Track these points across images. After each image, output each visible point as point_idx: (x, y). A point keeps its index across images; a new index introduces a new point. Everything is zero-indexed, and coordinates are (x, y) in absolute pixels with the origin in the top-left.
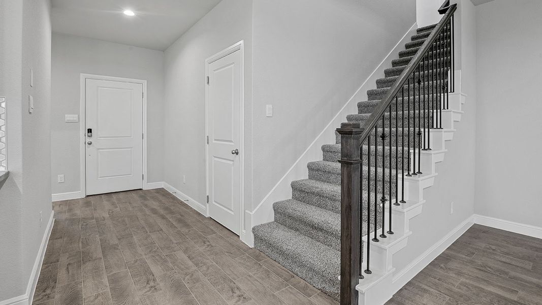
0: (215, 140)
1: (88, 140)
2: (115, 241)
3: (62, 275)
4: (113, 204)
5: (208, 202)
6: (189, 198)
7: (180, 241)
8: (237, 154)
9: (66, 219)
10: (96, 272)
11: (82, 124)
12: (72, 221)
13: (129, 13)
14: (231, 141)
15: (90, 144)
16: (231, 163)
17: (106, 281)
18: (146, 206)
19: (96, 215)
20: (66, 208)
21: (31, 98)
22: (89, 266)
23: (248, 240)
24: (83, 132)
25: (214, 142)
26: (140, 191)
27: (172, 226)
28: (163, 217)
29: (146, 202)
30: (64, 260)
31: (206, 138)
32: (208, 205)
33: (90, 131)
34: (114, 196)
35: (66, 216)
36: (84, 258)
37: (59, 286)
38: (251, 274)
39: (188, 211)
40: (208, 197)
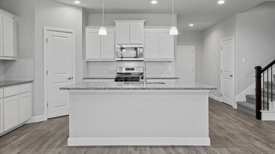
0: (224, 71)
5: (221, 96)
6: (214, 96)
8: (232, 76)
14: (230, 72)
16: (230, 80)
23: (235, 107)
25: (224, 72)
31: (221, 71)
32: (221, 97)
40: (221, 94)
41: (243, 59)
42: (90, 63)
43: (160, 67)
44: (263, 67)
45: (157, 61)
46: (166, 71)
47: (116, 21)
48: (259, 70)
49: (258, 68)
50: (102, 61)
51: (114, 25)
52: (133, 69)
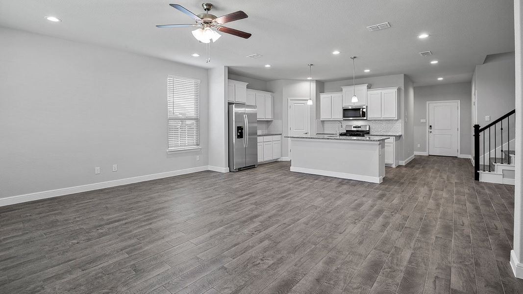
1: (430, 130)
11: (427, 123)
13: (440, 79)
15: (431, 132)
21: (406, 118)
24: (428, 127)
33: (431, 126)
41: (486, 116)
43: (386, 126)
46: (393, 129)
47: (342, 87)
49: (476, 127)
50: (332, 121)
51: (341, 90)
52: (360, 127)
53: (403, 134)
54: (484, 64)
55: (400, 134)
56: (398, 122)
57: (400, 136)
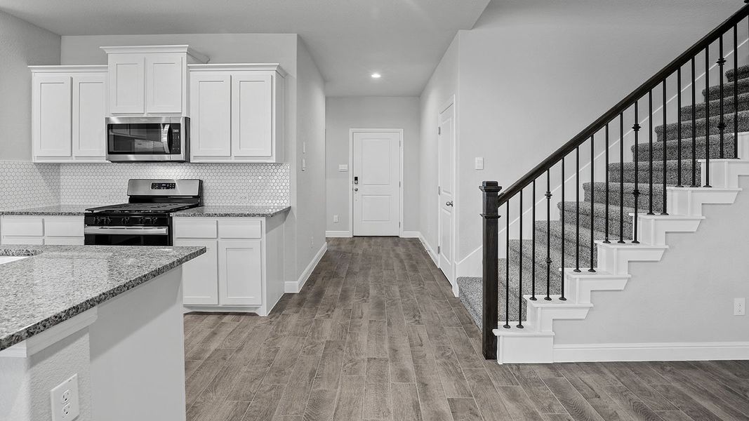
1: (355, 187)
2: (357, 270)
3: (319, 281)
4: (370, 245)
5: (439, 252)
6: (431, 249)
7: (402, 279)
8: (453, 205)
9: (334, 251)
10: (338, 284)
11: (351, 172)
12: (337, 252)
13: (376, 76)
14: (450, 193)
15: (356, 190)
16: (450, 214)
17: (340, 290)
18: (394, 250)
19: (354, 251)
20: (336, 243)
21: (304, 161)
22: (335, 280)
24: (351, 179)
25: (443, 192)
26: (396, 239)
27: (404, 269)
28: (401, 261)
29: (395, 248)
30: (323, 274)
31: (438, 189)
32: (439, 255)
33: (356, 179)
34: (373, 240)
35: (334, 248)
36: (334, 275)
37: (316, 285)
38: (437, 312)
39: (426, 260)
40: (439, 247)
41: (476, 158)
42: (64, 167)
43: (250, 181)
44: (505, 186)
45: (227, 164)
46: (268, 191)
47: (107, 49)
48: (494, 196)
49: (489, 188)
50: (76, 164)
51: (104, 60)
52: (171, 186)
53: (294, 205)
54: (473, 28)
55: (285, 205)
56: (282, 170)
57: (287, 211)
